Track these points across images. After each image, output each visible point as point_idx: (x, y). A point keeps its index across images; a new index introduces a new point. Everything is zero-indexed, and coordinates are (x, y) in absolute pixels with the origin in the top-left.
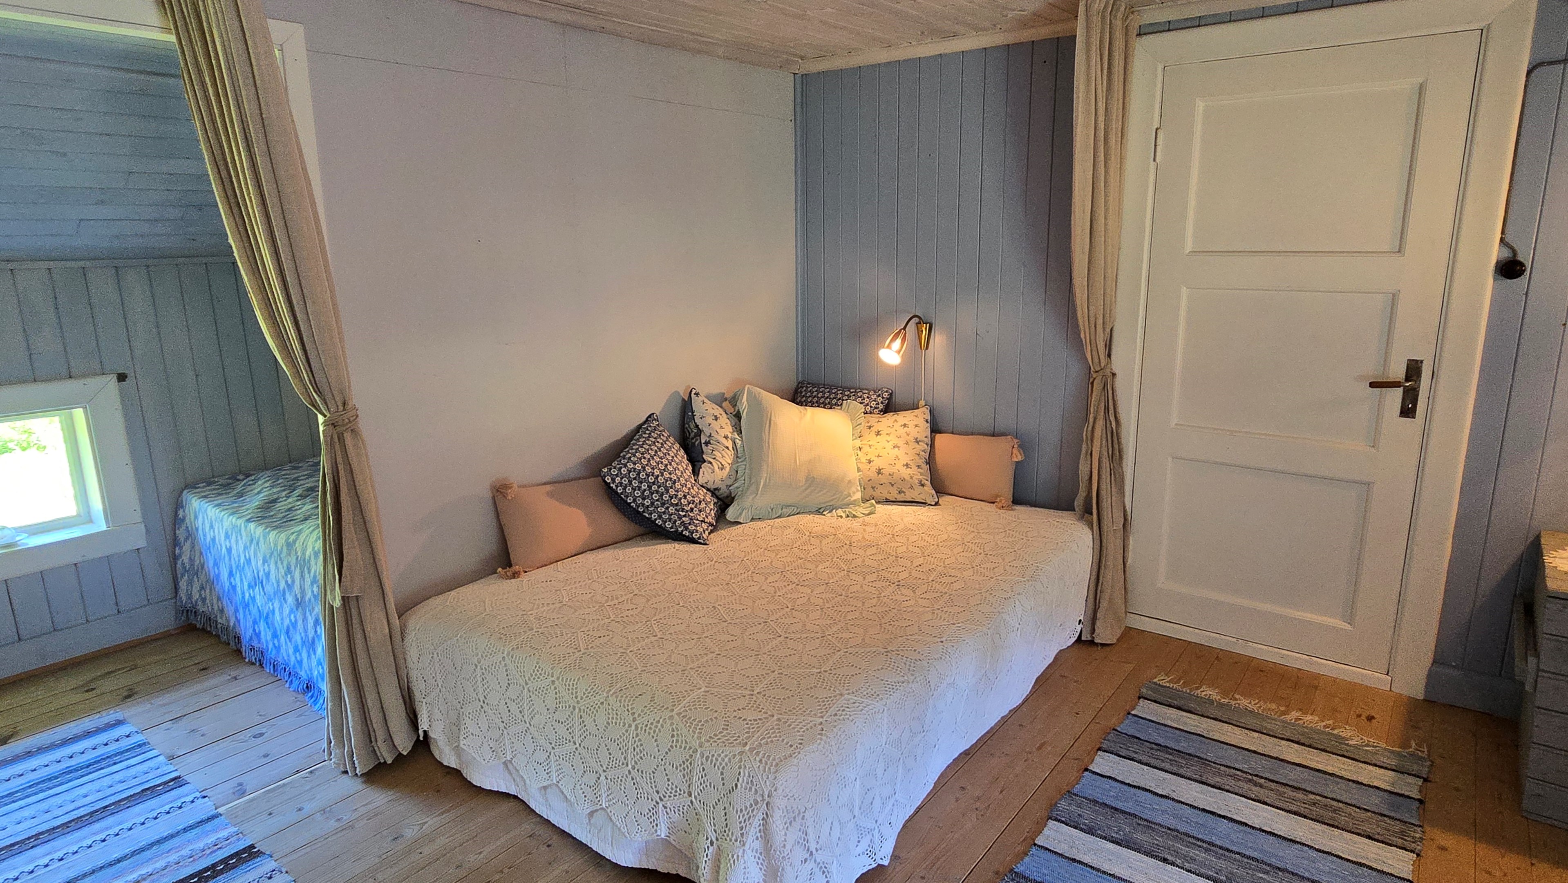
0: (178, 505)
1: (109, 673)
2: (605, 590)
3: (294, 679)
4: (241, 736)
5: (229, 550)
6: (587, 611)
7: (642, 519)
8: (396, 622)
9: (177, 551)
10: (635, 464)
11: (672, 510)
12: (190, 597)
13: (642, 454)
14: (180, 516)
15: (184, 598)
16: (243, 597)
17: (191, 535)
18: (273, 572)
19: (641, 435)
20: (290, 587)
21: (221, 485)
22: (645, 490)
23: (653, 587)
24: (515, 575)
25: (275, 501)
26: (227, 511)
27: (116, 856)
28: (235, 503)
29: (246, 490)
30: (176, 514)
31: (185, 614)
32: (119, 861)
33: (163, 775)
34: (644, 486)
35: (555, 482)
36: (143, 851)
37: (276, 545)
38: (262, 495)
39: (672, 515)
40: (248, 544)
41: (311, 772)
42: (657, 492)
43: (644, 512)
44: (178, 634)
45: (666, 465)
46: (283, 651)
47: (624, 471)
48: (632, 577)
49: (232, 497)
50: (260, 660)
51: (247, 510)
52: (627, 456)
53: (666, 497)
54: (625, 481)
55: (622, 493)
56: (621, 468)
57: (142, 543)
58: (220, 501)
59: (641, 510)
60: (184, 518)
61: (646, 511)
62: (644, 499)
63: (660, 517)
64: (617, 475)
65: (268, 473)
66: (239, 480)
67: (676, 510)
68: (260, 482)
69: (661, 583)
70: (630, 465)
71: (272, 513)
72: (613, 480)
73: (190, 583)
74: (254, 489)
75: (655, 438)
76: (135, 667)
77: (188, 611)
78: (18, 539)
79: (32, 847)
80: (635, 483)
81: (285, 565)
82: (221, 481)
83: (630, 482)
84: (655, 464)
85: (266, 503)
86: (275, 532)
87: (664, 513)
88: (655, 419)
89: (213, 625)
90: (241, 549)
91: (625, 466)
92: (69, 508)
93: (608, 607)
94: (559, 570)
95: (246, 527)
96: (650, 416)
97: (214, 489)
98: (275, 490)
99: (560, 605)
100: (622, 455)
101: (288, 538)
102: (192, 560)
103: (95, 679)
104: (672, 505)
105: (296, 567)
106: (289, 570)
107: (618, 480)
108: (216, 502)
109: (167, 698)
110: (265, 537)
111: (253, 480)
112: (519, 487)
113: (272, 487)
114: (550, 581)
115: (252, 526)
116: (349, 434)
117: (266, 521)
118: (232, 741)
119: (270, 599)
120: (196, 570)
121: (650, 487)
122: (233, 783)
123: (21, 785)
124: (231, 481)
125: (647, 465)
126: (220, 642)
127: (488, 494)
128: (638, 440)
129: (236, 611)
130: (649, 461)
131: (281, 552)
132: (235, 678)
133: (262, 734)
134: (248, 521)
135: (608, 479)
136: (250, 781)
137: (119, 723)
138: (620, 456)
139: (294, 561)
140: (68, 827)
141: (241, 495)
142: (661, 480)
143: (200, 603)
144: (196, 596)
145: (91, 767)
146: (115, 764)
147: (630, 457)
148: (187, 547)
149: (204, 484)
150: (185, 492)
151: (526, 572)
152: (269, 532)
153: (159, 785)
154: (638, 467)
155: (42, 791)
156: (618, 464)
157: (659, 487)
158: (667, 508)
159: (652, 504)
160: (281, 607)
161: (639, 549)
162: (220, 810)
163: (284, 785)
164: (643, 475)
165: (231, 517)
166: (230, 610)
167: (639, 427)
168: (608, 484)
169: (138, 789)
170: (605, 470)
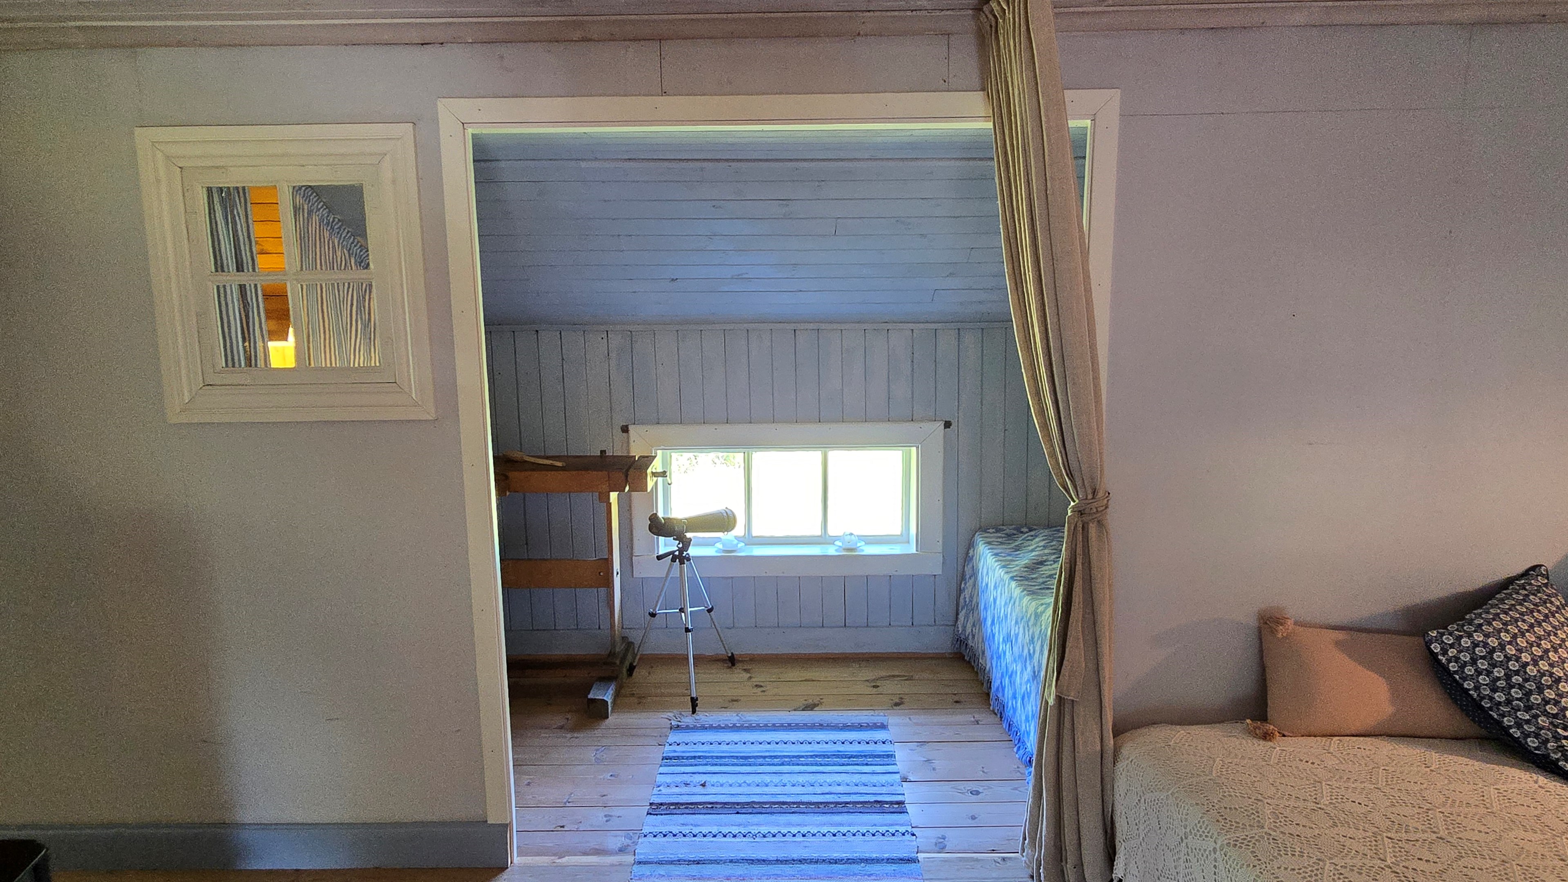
0: (971, 545)
1: (894, 676)
2: (1390, 809)
3: (1022, 747)
4: (962, 786)
5: (995, 600)
6: (1351, 832)
7: (1484, 718)
8: (1110, 742)
9: (963, 585)
10: (1487, 636)
11: (1542, 721)
12: (964, 630)
13: (1505, 624)
14: (970, 555)
15: (960, 629)
16: (998, 648)
17: (974, 574)
18: (1021, 635)
19: (1511, 595)
20: (1031, 656)
21: (1006, 534)
22: (1499, 679)
23: (1475, 836)
24: (1266, 736)
25: (1042, 563)
26: (1000, 563)
27: (836, 855)
28: (1010, 555)
29: (1025, 544)
30: (967, 553)
31: (959, 642)
32: (836, 862)
33: (893, 794)
34: (1498, 672)
35: (1351, 629)
36: (854, 863)
37: (1026, 612)
38: (1034, 554)
39: (1541, 729)
40: (1008, 601)
41: (1004, 859)
42: (1521, 687)
43: (1491, 709)
44: (951, 658)
45: (1546, 651)
46: (1017, 714)
47: (1466, 642)
48: (1444, 804)
49: (1009, 549)
50: (1001, 713)
51: (1017, 565)
52: (1476, 622)
53: (1535, 699)
54: (1465, 657)
55: (1456, 672)
56: (1461, 637)
57: (938, 571)
58: (999, 551)
59: (1486, 704)
60: (973, 556)
61: (1494, 709)
62: (1494, 690)
63: (1519, 725)
64: (1452, 646)
65: (1046, 532)
66: (1022, 532)
67: (1551, 723)
68: (1037, 539)
69: (1492, 836)
70: (1478, 637)
71: (1034, 576)
72: (1444, 652)
73: (967, 617)
74: (1032, 545)
75: (1536, 605)
76: (910, 679)
77: (961, 641)
78: (859, 545)
79: (793, 813)
80: (1483, 665)
81: (1030, 633)
82: (1008, 531)
83: (1474, 661)
84: (1525, 644)
85: (1033, 563)
86: (1029, 598)
87: (1528, 722)
88: (1542, 575)
89: (976, 663)
90: (1003, 603)
91: (1470, 636)
92: (896, 529)
93: (1386, 840)
94: (1331, 750)
95: (1009, 584)
96: (1533, 568)
97: (1000, 537)
98: (1046, 551)
99: (1314, 806)
100: (1467, 617)
101: (1037, 608)
102: (971, 597)
103: (882, 678)
104: (1546, 714)
105: (1038, 638)
106: (1032, 640)
107: (1452, 652)
108: (995, 551)
109: (922, 718)
110: (1020, 600)
111: (1032, 536)
112: (1296, 623)
113: (1045, 547)
114: (1313, 763)
115: (1013, 584)
116: (1095, 523)
117: (1026, 583)
118: (953, 788)
119: (1015, 660)
120: (973, 608)
121: (1508, 677)
122: (940, 832)
123: (807, 752)
124: (1015, 532)
125: (1510, 643)
126: (977, 680)
127: (1253, 622)
128: (1502, 601)
129: (992, 658)
130: (1515, 636)
131: (1029, 619)
132: (977, 722)
133: (978, 793)
134: (1012, 578)
135: (1436, 648)
136: (954, 838)
137: (883, 727)
138: (1464, 619)
139: (1038, 632)
140: (819, 808)
141: (1017, 549)
142: (1531, 670)
143: (970, 637)
144: (969, 630)
145: (852, 759)
146: (867, 764)
147: (1481, 625)
148: (970, 583)
149: (994, 530)
150: (977, 534)
151: (1284, 736)
152: (1024, 596)
153: (887, 803)
154: (1493, 642)
155: (816, 765)
156: (1457, 630)
157: (1526, 680)
158: (1536, 717)
159: (1508, 702)
160: (1022, 673)
161: (1471, 762)
162: (921, 856)
163: (977, 860)
164: (1498, 656)
165: (1001, 570)
166: (988, 654)
167: (1510, 581)
168: (1434, 655)
169: (872, 799)
170: (1434, 634)
